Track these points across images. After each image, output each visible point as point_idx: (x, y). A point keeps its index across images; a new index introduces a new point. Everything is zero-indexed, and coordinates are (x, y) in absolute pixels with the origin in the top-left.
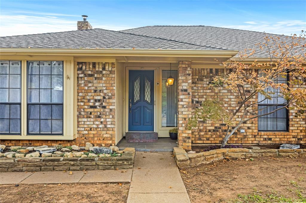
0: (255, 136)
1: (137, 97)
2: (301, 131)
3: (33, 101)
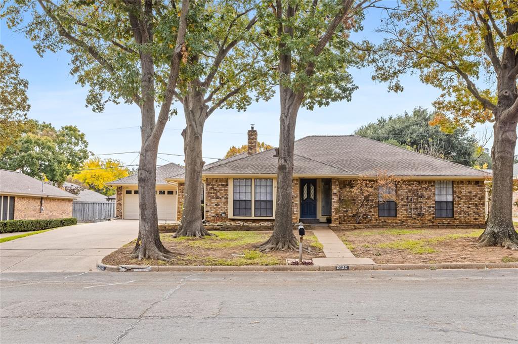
0: (376, 220)
1: (305, 196)
2: (404, 217)
3: (257, 199)
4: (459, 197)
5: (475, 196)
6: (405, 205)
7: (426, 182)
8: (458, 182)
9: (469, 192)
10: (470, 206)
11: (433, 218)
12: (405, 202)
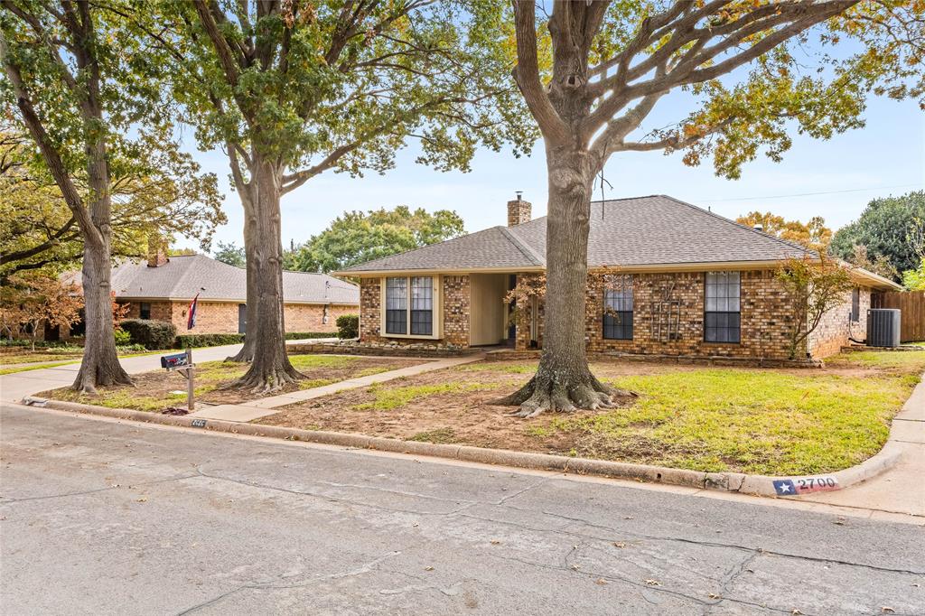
0: (599, 344)
3: (415, 308)
5: (786, 301)
6: (647, 319)
7: (686, 274)
8: (749, 274)
9: (772, 294)
10: (774, 320)
11: (699, 343)
12: (647, 313)
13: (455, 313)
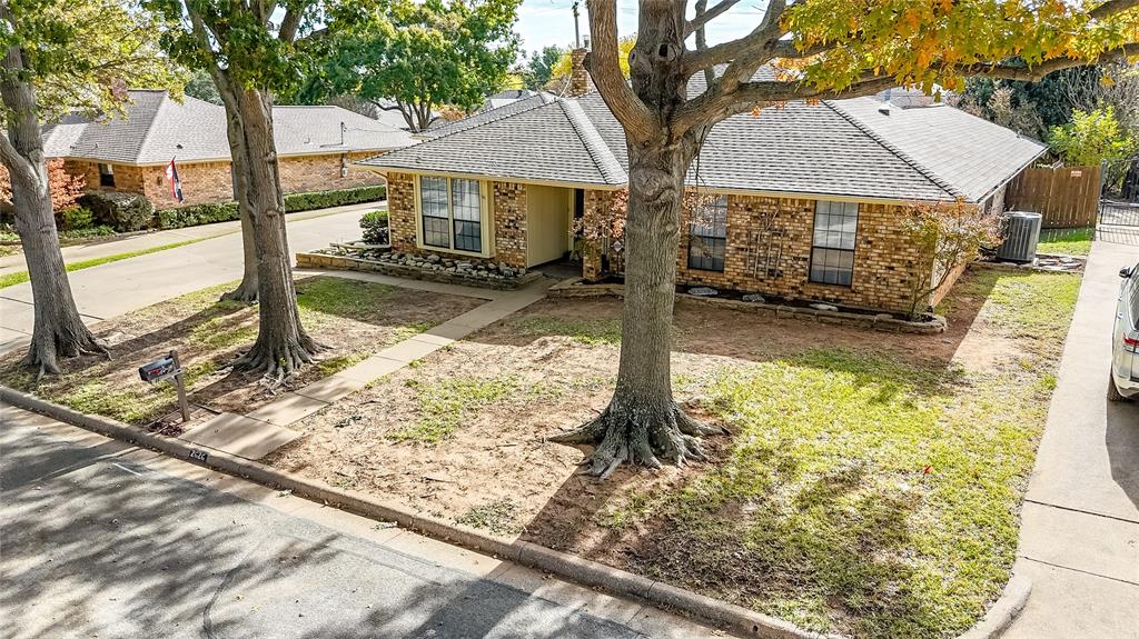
0: (682, 274)
2: (739, 274)
3: (458, 217)
4: (870, 242)
5: (911, 243)
6: (742, 249)
7: (793, 201)
8: (870, 207)
9: (895, 232)
10: (894, 265)
11: (803, 283)
12: (743, 242)
13: (508, 227)
